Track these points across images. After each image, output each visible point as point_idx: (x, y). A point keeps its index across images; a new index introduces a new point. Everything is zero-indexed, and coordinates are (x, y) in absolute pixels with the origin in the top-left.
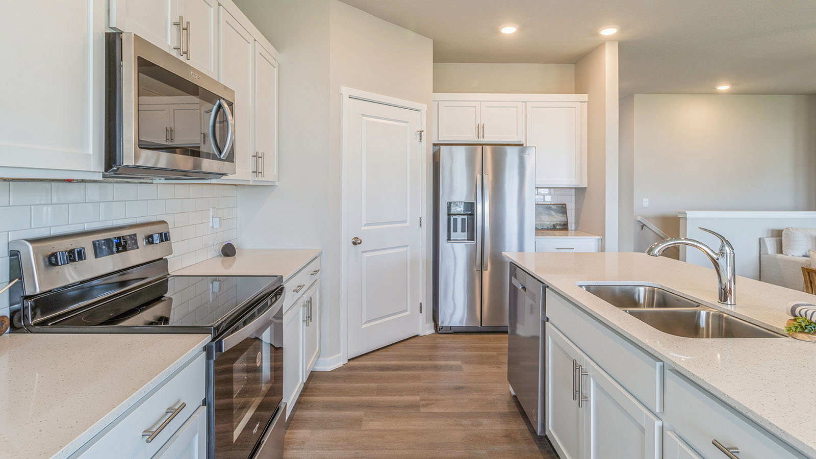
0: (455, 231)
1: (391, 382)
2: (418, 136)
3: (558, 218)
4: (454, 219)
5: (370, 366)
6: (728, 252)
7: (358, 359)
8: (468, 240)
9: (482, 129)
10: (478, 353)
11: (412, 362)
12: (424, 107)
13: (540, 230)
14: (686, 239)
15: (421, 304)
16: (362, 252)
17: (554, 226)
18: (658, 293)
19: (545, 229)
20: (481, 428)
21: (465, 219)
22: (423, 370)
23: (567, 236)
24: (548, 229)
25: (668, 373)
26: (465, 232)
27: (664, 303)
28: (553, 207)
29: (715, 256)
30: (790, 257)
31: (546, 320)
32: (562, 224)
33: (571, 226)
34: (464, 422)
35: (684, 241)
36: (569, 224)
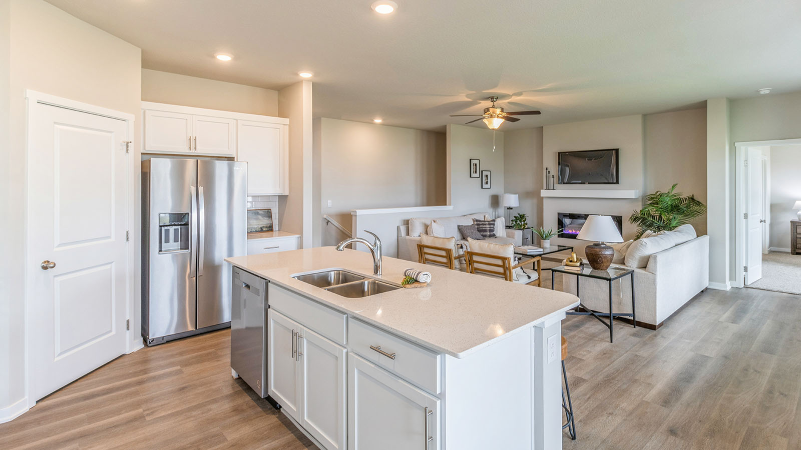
0: (167, 241)
1: (103, 407)
2: (125, 147)
3: (265, 222)
4: (166, 230)
5: (69, 399)
6: (378, 244)
7: (50, 397)
8: (181, 249)
9: (194, 141)
10: (196, 354)
11: (123, 382)
12: (131, 117)
13: (252, 233)
14: (357, 238)
15: (128, 321)
16: (55, 276)
17: (261, 228)
18: (342, 274)
19: (254, 232)
20: (211, 412)
21: (178, 229)
22: (140, 385)
23: (272, 237)
24: (256, 232)
25: (350, 319)
26: (178, 242)
27: (345, 280)
28: (260, 212)
29: (372, 247)
30: (412, 238)
31: (268, 307)
32: (268, 226)
33: (276, 228)
34: (194, 413)
35: (357, 240)
36: (274, 226)
